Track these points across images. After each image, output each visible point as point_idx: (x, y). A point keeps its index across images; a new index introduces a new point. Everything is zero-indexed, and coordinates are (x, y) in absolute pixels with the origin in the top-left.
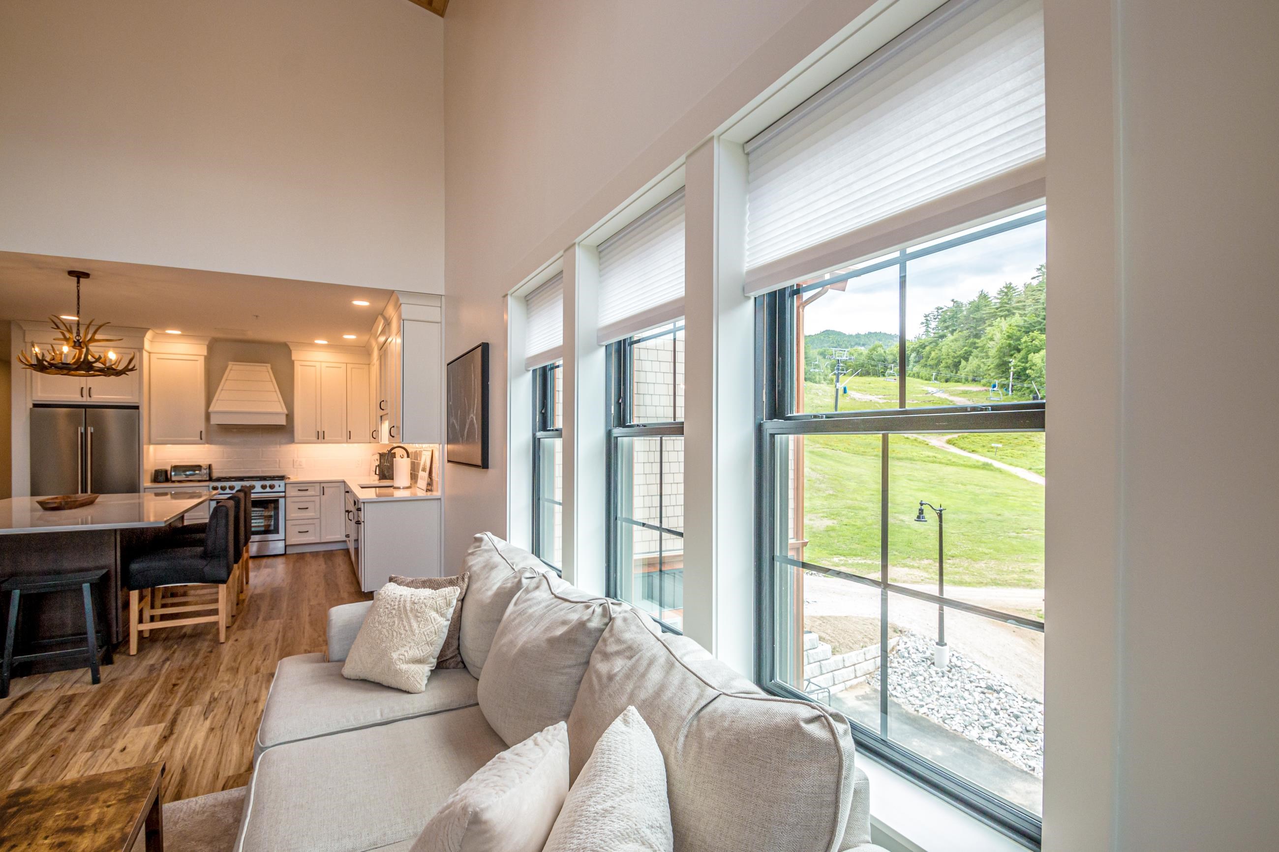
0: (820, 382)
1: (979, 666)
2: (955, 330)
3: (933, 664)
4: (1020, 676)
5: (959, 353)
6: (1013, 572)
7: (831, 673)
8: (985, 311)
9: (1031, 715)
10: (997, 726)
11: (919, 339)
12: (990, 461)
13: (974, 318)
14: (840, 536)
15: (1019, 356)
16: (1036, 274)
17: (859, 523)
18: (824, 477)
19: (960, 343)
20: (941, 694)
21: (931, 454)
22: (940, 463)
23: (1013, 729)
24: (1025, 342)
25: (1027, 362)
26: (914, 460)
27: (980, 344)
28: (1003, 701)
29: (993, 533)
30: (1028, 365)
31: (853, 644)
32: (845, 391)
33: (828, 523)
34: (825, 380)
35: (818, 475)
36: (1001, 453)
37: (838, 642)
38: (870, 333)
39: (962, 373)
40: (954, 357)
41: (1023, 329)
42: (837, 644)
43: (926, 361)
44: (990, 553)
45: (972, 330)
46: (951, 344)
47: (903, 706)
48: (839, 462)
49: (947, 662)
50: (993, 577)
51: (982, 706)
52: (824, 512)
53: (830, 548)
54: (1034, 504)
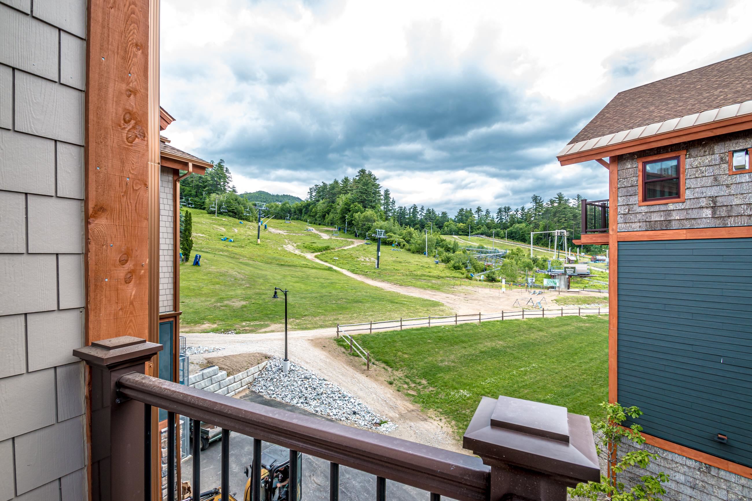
0: (252, 222)
1: (303, 368)
2: (323, 198)
3: (282, 371)
4: (320, 370)
5: (325, 210)
6: (330, 320)
7: (226, 387)
8: (337, 190)
9: (321, 387)
10: (306, 395)
11: (307, 201)
12: (331, 266)
13: (332, 193)
14: (249, 310)
15: (350, 214)
16: (358, 174)
17: (261, 302)
18: (245, 277)
19: (326, 205)
20: (284, 386)
21: (305, 263)
22: (309, 268)
23: (313, 395)
24: (352, 207)
25: (353, 217)
26: (297, 266)
27: (334, 207)
28: (310, 383)
29: (326, 302)
30: (353, 219)
31: (241, 368)
32: (266, 227)
33: (244, 303)
34: (256, 220)
35: (242, 276)
36: (338, 262)
37: (232, 369)
38: (284, 195)
39: (327, 220)
40: (322, 212)
41: (352, 201)
42: (231, 370)
43: (310, 213)
44: (322, 312)
45: (331, 199)
46: (321, 205)
47: (265, 396)
48: (256, 268)
49: (288, 369)
50: (320, 324)
51: (301, 388)
52: (242, 297)
53: (242, 318)
54: (346, 287)
